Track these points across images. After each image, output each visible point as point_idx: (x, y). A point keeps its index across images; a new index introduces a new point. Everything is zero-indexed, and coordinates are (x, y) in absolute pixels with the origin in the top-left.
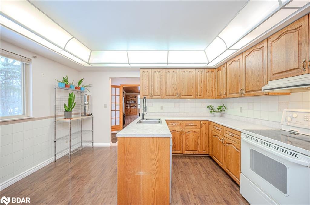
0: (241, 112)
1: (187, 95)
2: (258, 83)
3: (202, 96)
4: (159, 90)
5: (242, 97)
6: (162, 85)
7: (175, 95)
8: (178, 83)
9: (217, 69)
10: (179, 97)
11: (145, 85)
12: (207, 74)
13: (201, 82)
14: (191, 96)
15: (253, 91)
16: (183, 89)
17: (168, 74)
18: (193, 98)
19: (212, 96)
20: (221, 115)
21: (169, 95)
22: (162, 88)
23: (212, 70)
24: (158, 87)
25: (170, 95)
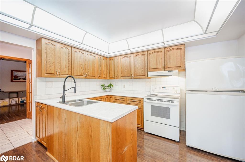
0: (124, 87)
1: (92, 75)
2: (142, 72)
3: (101, 77)
4: (67, 68)
5: (132, 79)
6: (70, 64)
7: (82, 75)
8: (85, 64)
9: (109, 58)
10: (86, 77)
11: (50, 60)
12: (104, 60)
13: (101, 66)
14: (94, 76)
15: (139, 76)
16: (89, 70)
17: (76, 53)
18: (96, 79)
19: (106, 77)
20: (110, 91)
21: (77, 75)
22: (70, 66)
23: (106, 58)
24: (66, 65)
25: (79, 75)
